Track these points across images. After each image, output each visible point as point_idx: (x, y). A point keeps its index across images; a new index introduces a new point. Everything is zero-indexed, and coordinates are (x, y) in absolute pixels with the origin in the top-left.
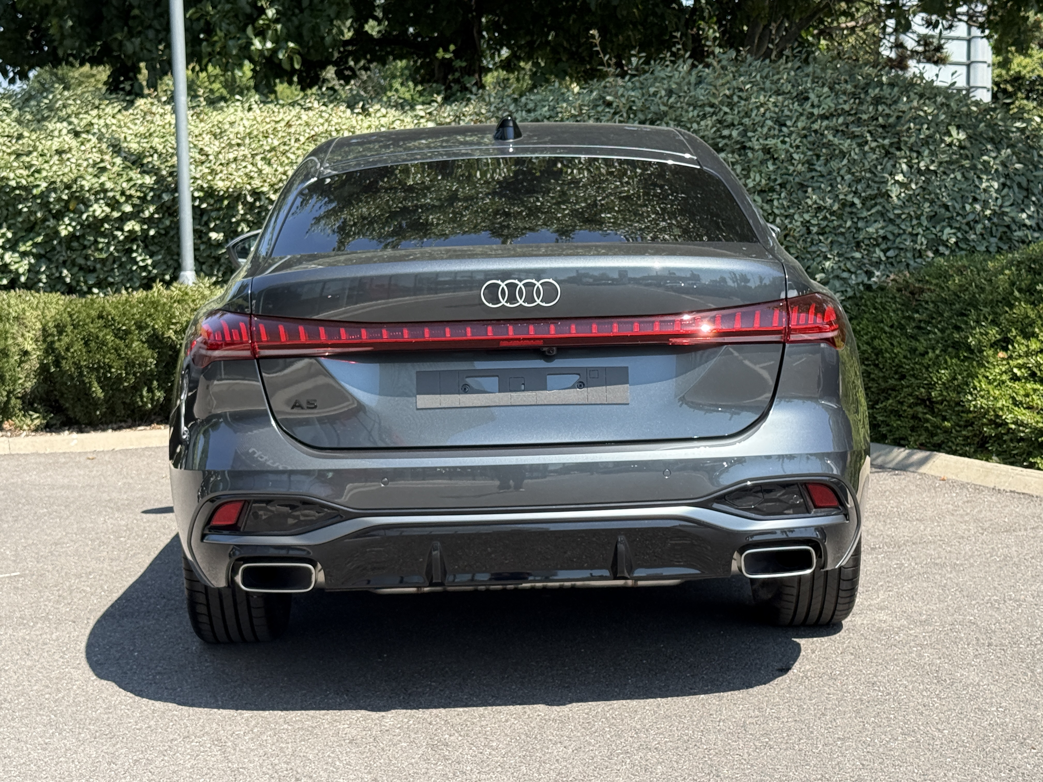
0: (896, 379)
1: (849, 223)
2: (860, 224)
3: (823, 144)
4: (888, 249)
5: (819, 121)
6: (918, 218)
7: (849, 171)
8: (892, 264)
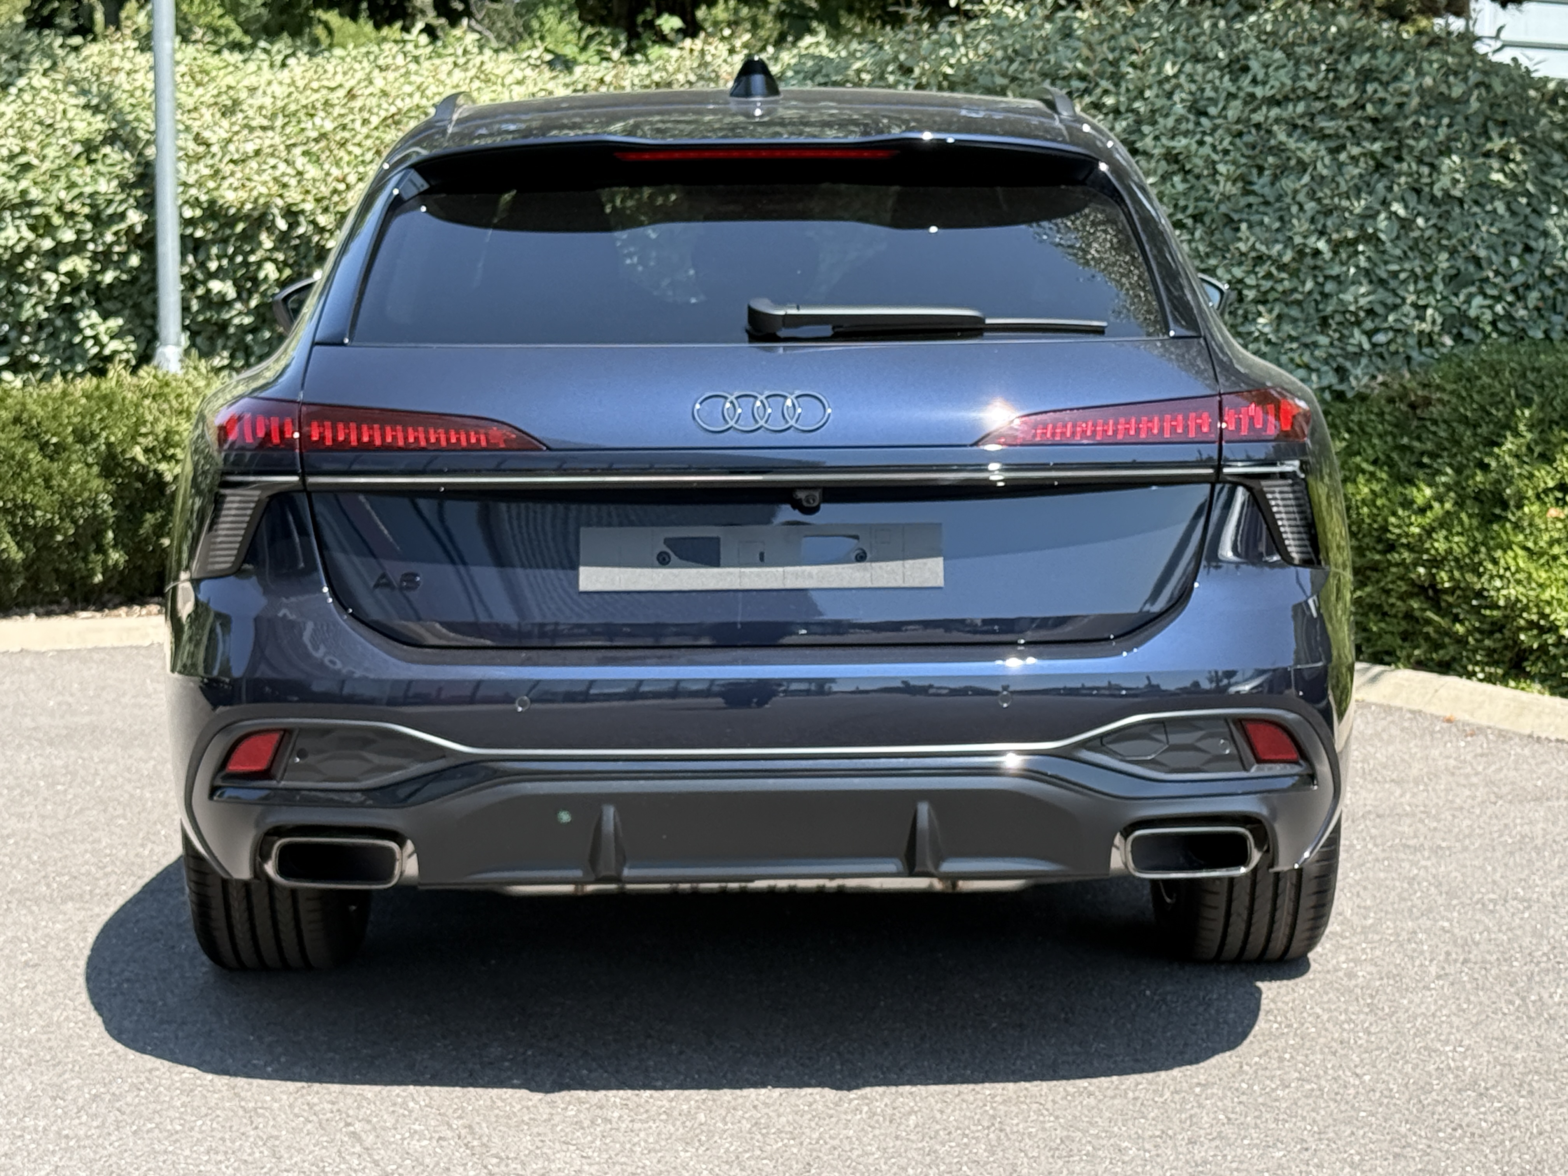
0: (1379, 552)
1: (1309, 285)
2: (1330, 287)
3: (1271, 148)
4: (1377, 330)
5: (1264, 109)
6: (1428, 278)
7: (1312, 195)
8: (1381, 356)
